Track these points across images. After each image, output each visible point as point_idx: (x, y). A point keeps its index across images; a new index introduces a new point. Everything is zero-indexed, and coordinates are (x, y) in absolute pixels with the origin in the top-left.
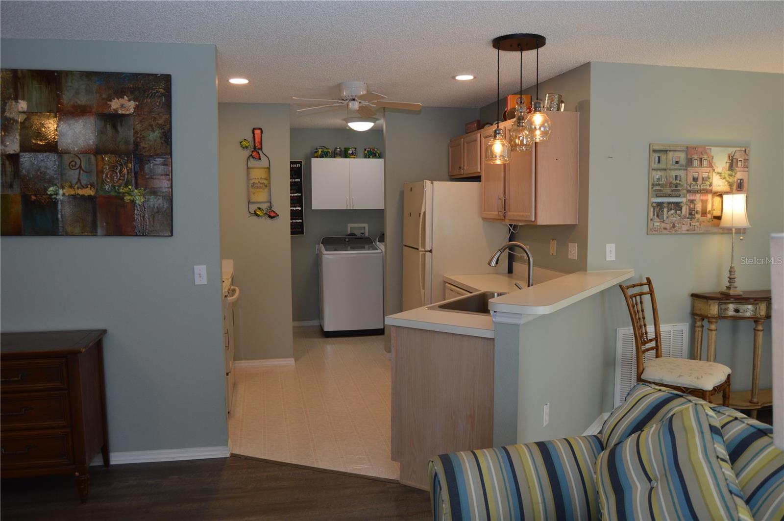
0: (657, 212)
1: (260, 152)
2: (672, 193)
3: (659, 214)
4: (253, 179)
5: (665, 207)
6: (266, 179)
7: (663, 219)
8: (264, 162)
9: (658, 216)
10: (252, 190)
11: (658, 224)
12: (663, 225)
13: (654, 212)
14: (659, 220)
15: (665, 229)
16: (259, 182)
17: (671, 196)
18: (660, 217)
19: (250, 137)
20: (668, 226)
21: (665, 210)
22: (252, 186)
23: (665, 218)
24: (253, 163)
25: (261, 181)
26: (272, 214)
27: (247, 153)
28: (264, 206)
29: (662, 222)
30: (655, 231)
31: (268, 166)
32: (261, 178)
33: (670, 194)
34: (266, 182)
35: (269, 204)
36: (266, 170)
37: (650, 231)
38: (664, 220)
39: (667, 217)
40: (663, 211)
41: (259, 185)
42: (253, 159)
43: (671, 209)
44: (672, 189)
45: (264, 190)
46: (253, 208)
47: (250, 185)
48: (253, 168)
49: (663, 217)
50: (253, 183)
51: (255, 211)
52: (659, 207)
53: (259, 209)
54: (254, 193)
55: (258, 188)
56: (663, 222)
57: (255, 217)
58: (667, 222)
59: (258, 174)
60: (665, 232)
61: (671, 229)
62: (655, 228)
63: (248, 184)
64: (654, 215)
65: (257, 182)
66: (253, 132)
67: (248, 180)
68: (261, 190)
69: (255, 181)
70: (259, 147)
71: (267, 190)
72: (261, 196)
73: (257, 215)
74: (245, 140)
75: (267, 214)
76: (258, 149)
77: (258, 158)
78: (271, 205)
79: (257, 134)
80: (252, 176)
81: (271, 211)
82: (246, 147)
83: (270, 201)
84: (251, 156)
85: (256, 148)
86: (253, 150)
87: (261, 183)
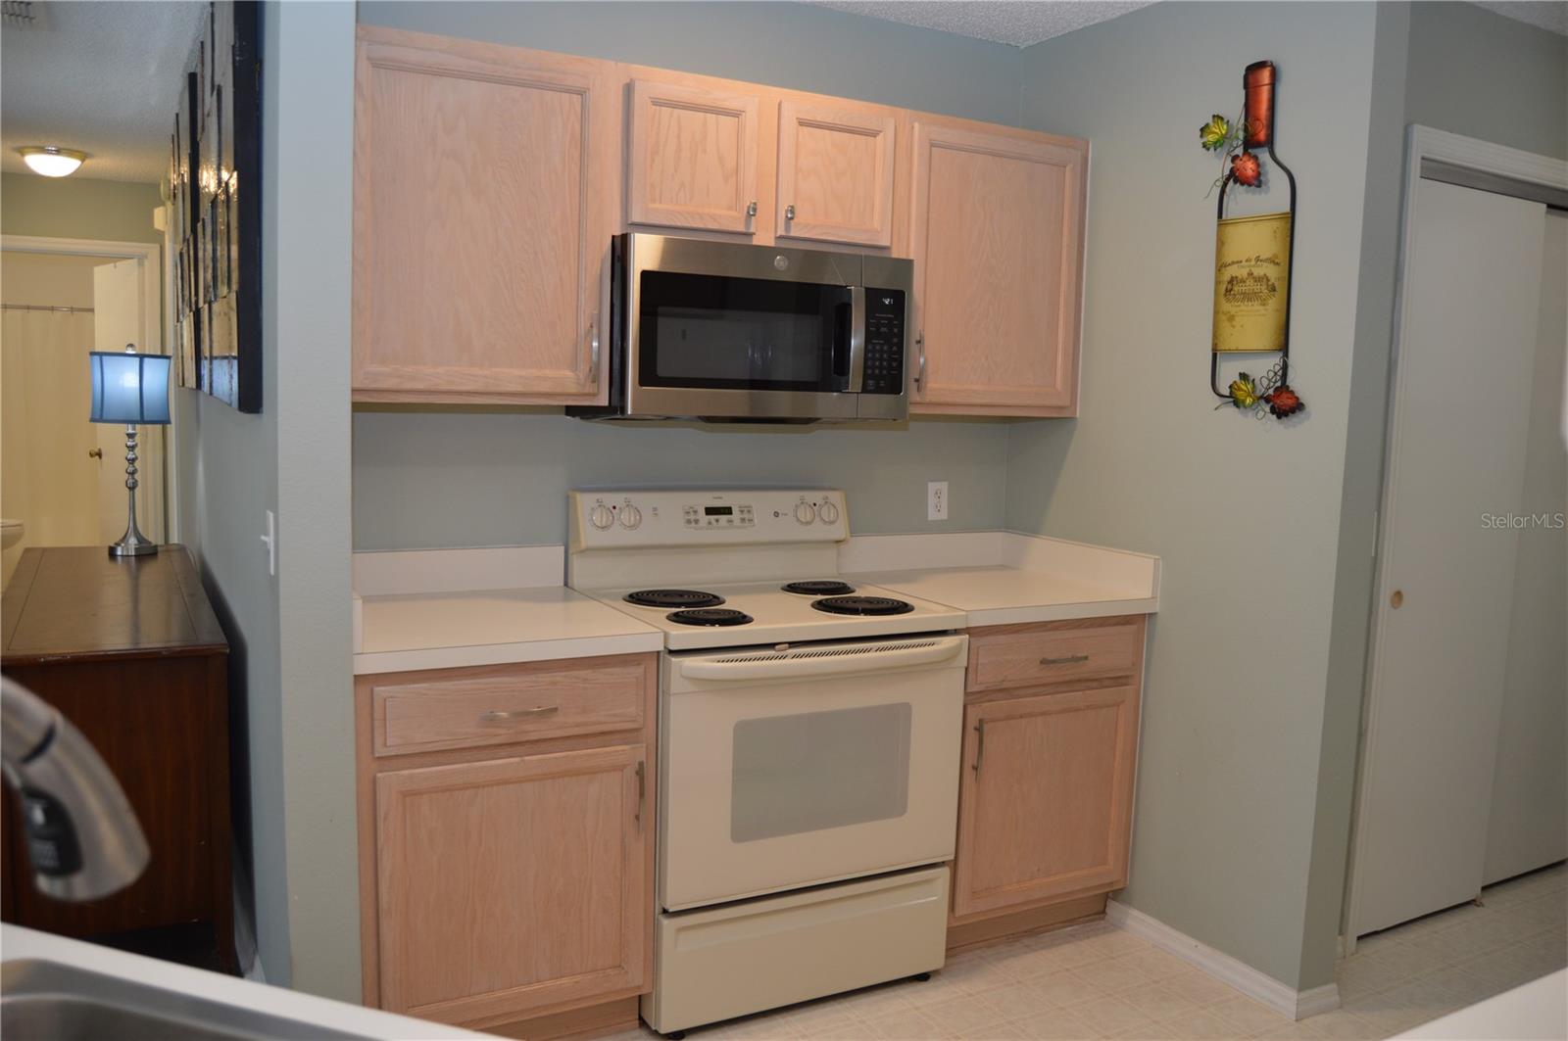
1: (1264, 155)
4: (1233, 263)
6: (1272, 261)
8: (1274, 196)
10: (1226, 306)
16: (1250, 274)
19: (1235, 105)
22: (1228, 291)
24: (1241, 200)
25: (1258, 272)
26: (1285, 401)
27: (1218, 166)
28: (1263, 369)
31: (1287, 209)
32: (1258, 259)
34: (1272, 274)
35: (1274, 362)
36: (1276, 224)
41: (1250, 286)
42: (1241, 188)
45: (1264, 303)
46: (1229, 374)
47: (1223, 291)
48: (1235, 222)
50: (1232, 281)
51: (1230, 387)
53: (1244, 376)
54: (1231, 318)
55: (1248, 297)
57: (1232, 410)
59: (1253, 243)
63: (1218, 283)
65: (1245, 275)
66: (1246, 86)
67: (1220, 267)
68: (1256, 306)
69: (1242, 273)
70: (1262, 136)
71: (1274, 303)
72: (1253, 325)
73: (1237, 403)
74: (1218, 118)
75: (1267, 400)
76: (1259, 145)
77: (1256, 181)
78: (1285, 368)
79: (1258, 86)
80: (1231, 255)
81: (1283, 388)
82: (1217, 145)
83: (1284, 348)
84: (1235, 176)
85: (1250, 143)
86: (1239, 151)
87: (1258, 280)
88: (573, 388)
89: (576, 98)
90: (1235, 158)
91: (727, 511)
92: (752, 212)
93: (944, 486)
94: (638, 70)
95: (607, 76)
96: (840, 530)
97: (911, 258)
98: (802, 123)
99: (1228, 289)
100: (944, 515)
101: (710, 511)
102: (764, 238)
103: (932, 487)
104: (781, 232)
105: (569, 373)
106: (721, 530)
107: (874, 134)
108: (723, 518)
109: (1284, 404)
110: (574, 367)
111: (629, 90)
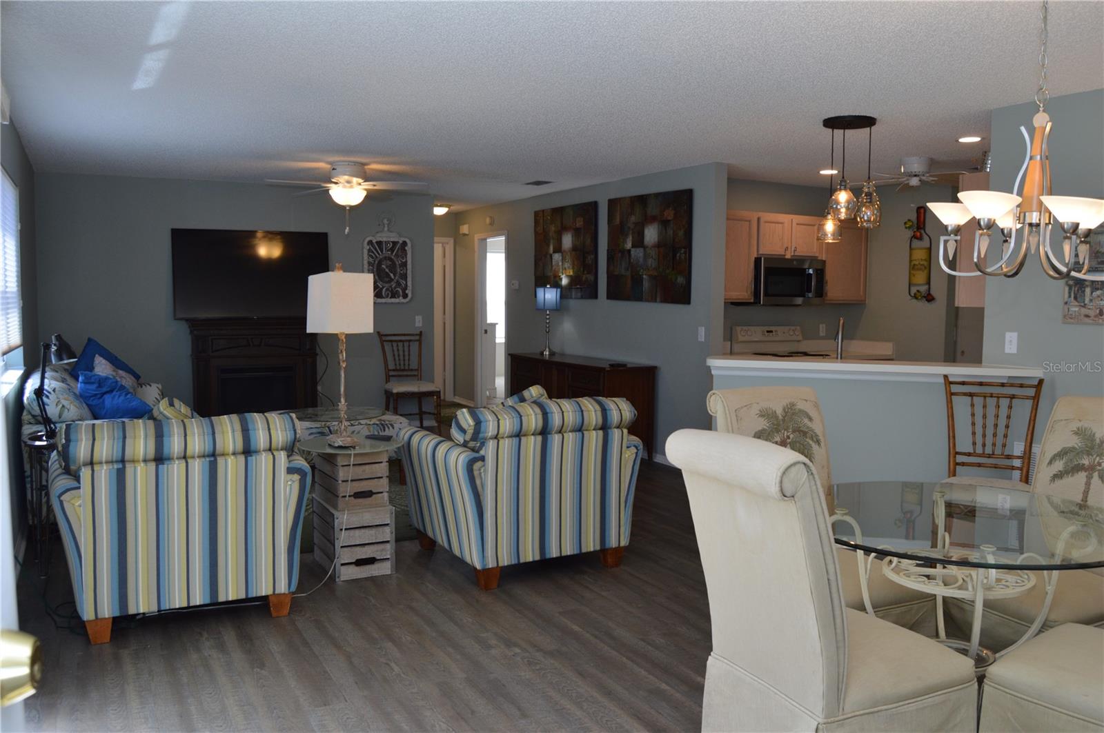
0: (1074, 293)
1: (923, 232)
2: (1097, 266)
3: (1078, 296)
4: (914, 260)
5: (1087, 286)
6: (925, 260)
7: (1084, 302)
8: (926, 243)
9: (1076, 298)
10: (912, 272)
11: (1077, 309)
12: (1084, 311)
13: (1070, 293)
14: (1077, 304)
15: (1087, 316)
16: (919, 264)
17: (1098, 271)
18: (1079, 299)
19: (914, 217)
20: (1092, 313)
21: (1088, 290)
23: (1086, 302)
24: (916, 243)
25: (921, 263)
27: (910, 233)
28: (923, 289)
29: (1082, 306)
30: (1071, 318)
31: (928, 246)
32: (921, 259)
33: (1097, 268)
34: (925, 263)
35: (927, 287)
36: (924, 251)
37: (1068, 318)
38: (1085, 304)
39: (1091, 300)
40: (1084, 291)
41: (919, 266)
42: (916, 240)
43: (1097, 289)
44: (1099, 260)
45: (923, 271)
46: (914, 290)
48: (915, 249)
49: (1084, 299)
50: (914, 265)
51: (914, 294)
52: (1078, 286)
53: (918, 291)
54: (914, 275)
55: (918, 269)
56: (1084, 306)
57: (914, 300)
58: (1091, 307)
59: (920, 255)
60: (1087, 320)
61: (1096, 316)
62: (1071, 315)
63: (910, 265)
64: (1070, 296)
66: (917, 212)
67: (911, 261)
68: (921, 272)
69: (917, 263)
70: (922, 226)
71: (926, 272)
72: (920, 278)
73: (916, 298)
74: (909, 220)
75: (925, 297)
76: (921, 228)
77: (920, 238)
78: (929, 288)
79: (920, 213)
80: (914, 257)
81: (929, 294)
82: (909, 228)
83: (929, 283)
84: (914, 237)
85: (919, 228)
86: (915, 230)
87: (921, 265)
88: (747, 297)
89: (748, 223)
90: (914, 232)
91: (771, 332)
92: (787, 249)
93: (824, 325)
94: (761, 214)
95: (754, 216)
96: (800, 338)
97: (824, 259)
98: (798, 224)
99: (913, 267)
100: (824, 334)
101: (768, 332)
102: (788, 256)
103: (821, 326)
104: (792, 254)
105: (746, 294)
106: (771, 337)
107: (814, 225)
108: (771, 334)
109: (929, 298)
110: (747, 292)
111: (759, 219)
